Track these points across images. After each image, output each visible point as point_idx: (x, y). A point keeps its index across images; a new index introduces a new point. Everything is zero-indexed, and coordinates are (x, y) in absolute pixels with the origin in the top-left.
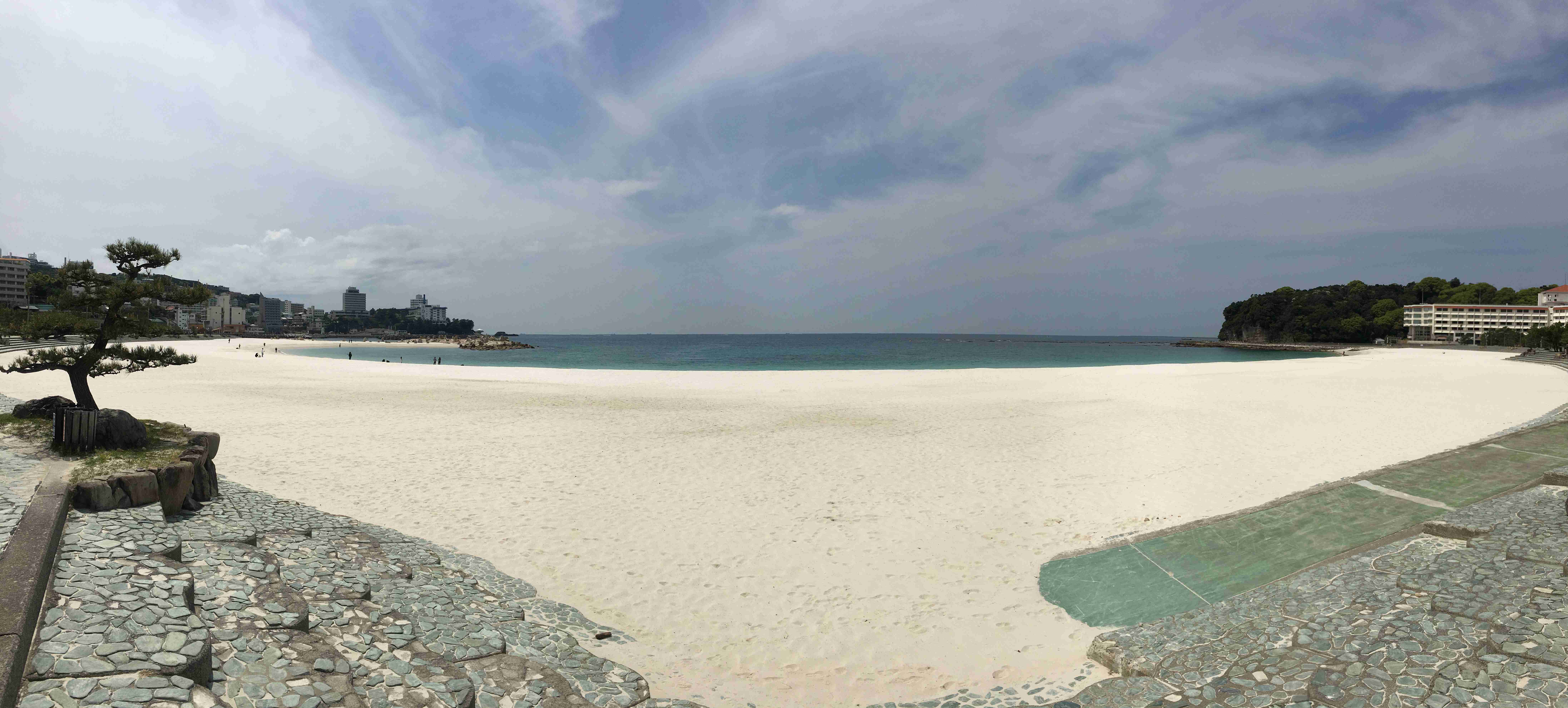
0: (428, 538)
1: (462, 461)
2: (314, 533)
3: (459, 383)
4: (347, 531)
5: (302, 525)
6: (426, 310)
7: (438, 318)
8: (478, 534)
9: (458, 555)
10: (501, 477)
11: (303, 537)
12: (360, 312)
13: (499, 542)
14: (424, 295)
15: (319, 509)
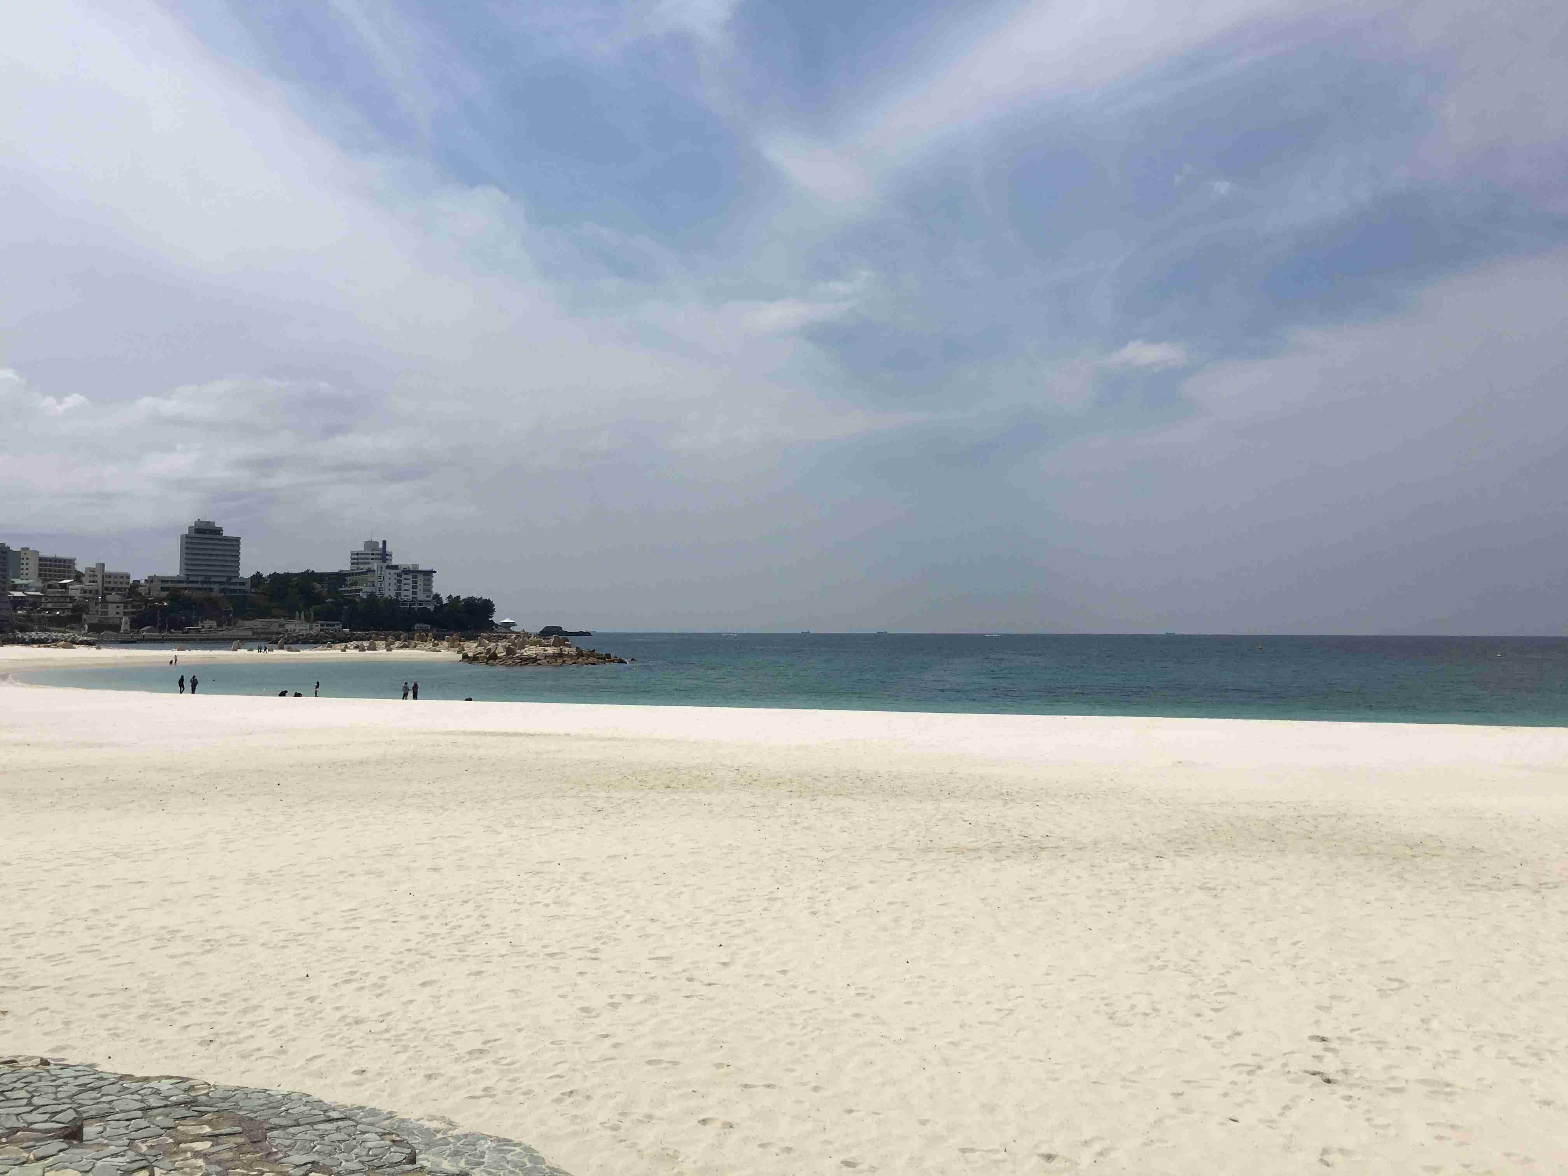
0: (384, 1105)
1: (468, 917)
2: (90, 1131)
3: (461, 739)
4: (182, 1112)
5: (57, 1113)
6: (387, 577)
7: (414, 593)
8: (504, 1085)
9: (458, 1138)
10: (558, 951)
11: (60, 1144)
12: (224, 580)
13: (554, 1101)
14: (384, 542)
15: (105, 1067)
